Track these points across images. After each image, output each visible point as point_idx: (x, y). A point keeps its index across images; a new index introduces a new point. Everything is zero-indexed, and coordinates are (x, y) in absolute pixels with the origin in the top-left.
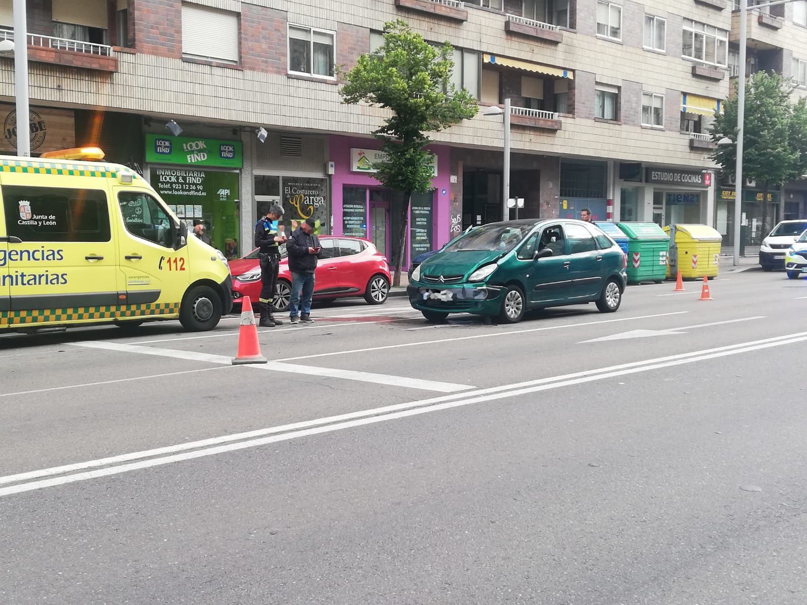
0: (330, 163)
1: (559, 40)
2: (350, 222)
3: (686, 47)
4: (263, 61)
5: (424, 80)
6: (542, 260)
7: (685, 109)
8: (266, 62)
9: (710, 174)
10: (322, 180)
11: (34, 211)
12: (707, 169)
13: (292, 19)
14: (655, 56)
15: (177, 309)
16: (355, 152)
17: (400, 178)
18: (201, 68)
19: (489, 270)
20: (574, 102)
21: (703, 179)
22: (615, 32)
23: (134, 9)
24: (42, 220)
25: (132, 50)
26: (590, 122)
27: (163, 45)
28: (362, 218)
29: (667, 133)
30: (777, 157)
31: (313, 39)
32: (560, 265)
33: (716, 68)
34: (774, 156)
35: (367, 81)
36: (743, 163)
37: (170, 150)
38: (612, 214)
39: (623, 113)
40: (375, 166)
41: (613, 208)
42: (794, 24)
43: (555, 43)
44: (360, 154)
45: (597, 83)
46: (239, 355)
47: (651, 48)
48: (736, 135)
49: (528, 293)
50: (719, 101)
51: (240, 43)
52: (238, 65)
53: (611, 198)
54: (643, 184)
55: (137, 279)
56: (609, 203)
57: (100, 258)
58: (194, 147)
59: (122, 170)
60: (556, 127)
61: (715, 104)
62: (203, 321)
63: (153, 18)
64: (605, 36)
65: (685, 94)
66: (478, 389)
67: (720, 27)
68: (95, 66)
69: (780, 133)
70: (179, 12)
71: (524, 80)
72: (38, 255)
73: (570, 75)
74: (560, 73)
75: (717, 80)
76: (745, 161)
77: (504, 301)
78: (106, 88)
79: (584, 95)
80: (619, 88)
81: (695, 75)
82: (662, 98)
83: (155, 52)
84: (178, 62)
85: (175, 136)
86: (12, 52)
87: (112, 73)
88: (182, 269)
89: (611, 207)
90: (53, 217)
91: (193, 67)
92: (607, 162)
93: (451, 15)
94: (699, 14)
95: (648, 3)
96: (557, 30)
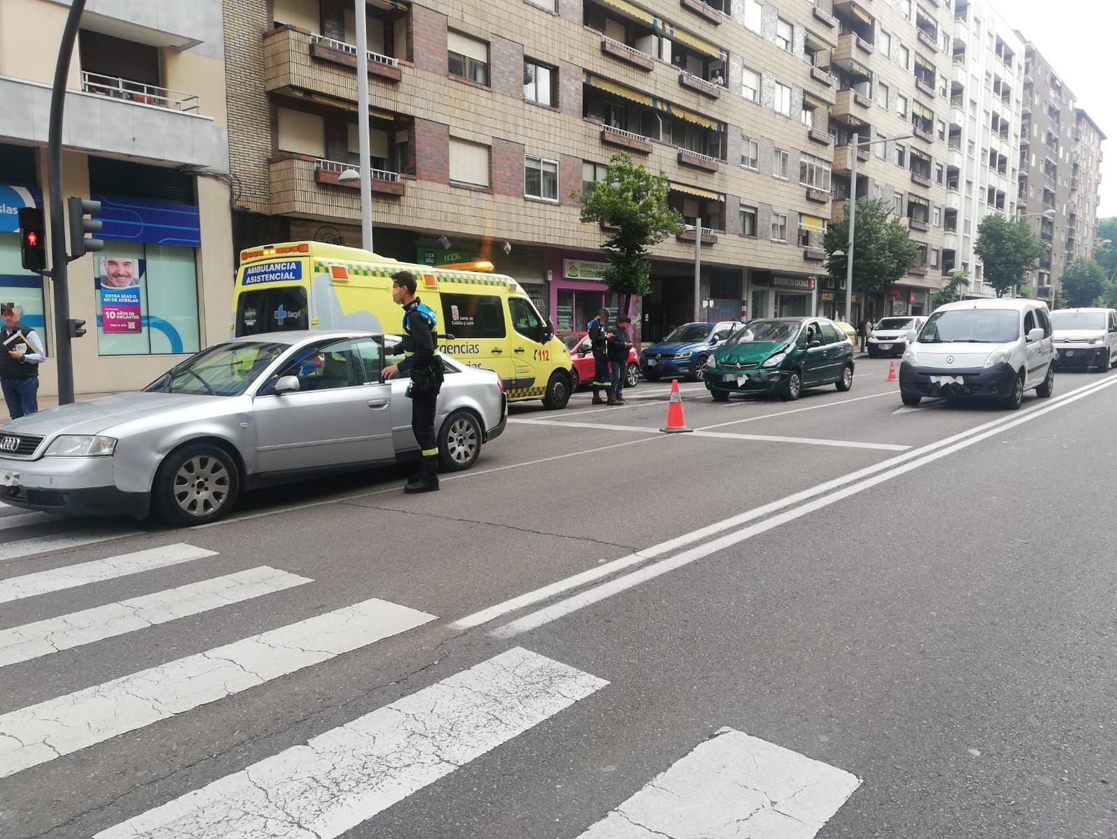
0: (549, 271)
1: (714, 169)
2: (561, 320)
3: (802, 177)
4: (507, 187)
5: (652, 203)
6: (810, 350)
7: (801, 226)
8: (509, 187)
9: (814, 279)
10: (541, 285)
11: (461, 314)
12: (812, 275)
13: (528, 151)
14: (781, 183)
15: (544, 392)
16: (567, 262)
18: (463, 193)
19: (780, 358)
20: (725, 220)
21: (810, 283)
22: (754, 162)
23: (415, 142)
24: (465, 321)
25: (414, 177)
26: (736, 237)
27: (436, 173)
29: (789, 246)
31: (543, 168)
32: (821, 352)
33: (822, 192)
34: (878, 265)
36: (853, 270)
37: (435, 261)
38: (747, 312)
39: (759, 229)
41: (747, 308)
42: (876, 157)
43: (712, 172)
44: (570, 264)
45: (741, 205)
46: (669, 424)
47: (778, 176)
48: (847, 248)
49: (803, 375)
50: (824, 220)
51: (490, 171)
52: (489, 189)
53: (745, 299)
54: (767, 288)
55: (521, 368)
56: (744, 303)
57: (500, 352)
58: (452, 258)
59: (510, 281)
60: (713, 241)
61: (821, 222)
62: (559, 402)
63: (429, 150)
64: (747, 166)
65: (801, 214)
67: (826, 159)
68: (389, 191)
70: (447, 145)
71: (686, 202)
72: (464, 349)
73: (722, 199)
74: (715, 197)
75: (823, 203)
78: (396, 209)
79: (732, 215)
80: (756, 209)
81: (809, 199)
82: (785, 217)
83: (430, 179)
84: (447, 187)
85: (445, 249)
86: (356, 180)
87: (400, 196)
88: (547, 360)
89: (745, 307)
90: (471, 318)
91: (458, 191)
93: (641, 148)
94: (812, 148)
95: (777, 139)
96: (714, 161)
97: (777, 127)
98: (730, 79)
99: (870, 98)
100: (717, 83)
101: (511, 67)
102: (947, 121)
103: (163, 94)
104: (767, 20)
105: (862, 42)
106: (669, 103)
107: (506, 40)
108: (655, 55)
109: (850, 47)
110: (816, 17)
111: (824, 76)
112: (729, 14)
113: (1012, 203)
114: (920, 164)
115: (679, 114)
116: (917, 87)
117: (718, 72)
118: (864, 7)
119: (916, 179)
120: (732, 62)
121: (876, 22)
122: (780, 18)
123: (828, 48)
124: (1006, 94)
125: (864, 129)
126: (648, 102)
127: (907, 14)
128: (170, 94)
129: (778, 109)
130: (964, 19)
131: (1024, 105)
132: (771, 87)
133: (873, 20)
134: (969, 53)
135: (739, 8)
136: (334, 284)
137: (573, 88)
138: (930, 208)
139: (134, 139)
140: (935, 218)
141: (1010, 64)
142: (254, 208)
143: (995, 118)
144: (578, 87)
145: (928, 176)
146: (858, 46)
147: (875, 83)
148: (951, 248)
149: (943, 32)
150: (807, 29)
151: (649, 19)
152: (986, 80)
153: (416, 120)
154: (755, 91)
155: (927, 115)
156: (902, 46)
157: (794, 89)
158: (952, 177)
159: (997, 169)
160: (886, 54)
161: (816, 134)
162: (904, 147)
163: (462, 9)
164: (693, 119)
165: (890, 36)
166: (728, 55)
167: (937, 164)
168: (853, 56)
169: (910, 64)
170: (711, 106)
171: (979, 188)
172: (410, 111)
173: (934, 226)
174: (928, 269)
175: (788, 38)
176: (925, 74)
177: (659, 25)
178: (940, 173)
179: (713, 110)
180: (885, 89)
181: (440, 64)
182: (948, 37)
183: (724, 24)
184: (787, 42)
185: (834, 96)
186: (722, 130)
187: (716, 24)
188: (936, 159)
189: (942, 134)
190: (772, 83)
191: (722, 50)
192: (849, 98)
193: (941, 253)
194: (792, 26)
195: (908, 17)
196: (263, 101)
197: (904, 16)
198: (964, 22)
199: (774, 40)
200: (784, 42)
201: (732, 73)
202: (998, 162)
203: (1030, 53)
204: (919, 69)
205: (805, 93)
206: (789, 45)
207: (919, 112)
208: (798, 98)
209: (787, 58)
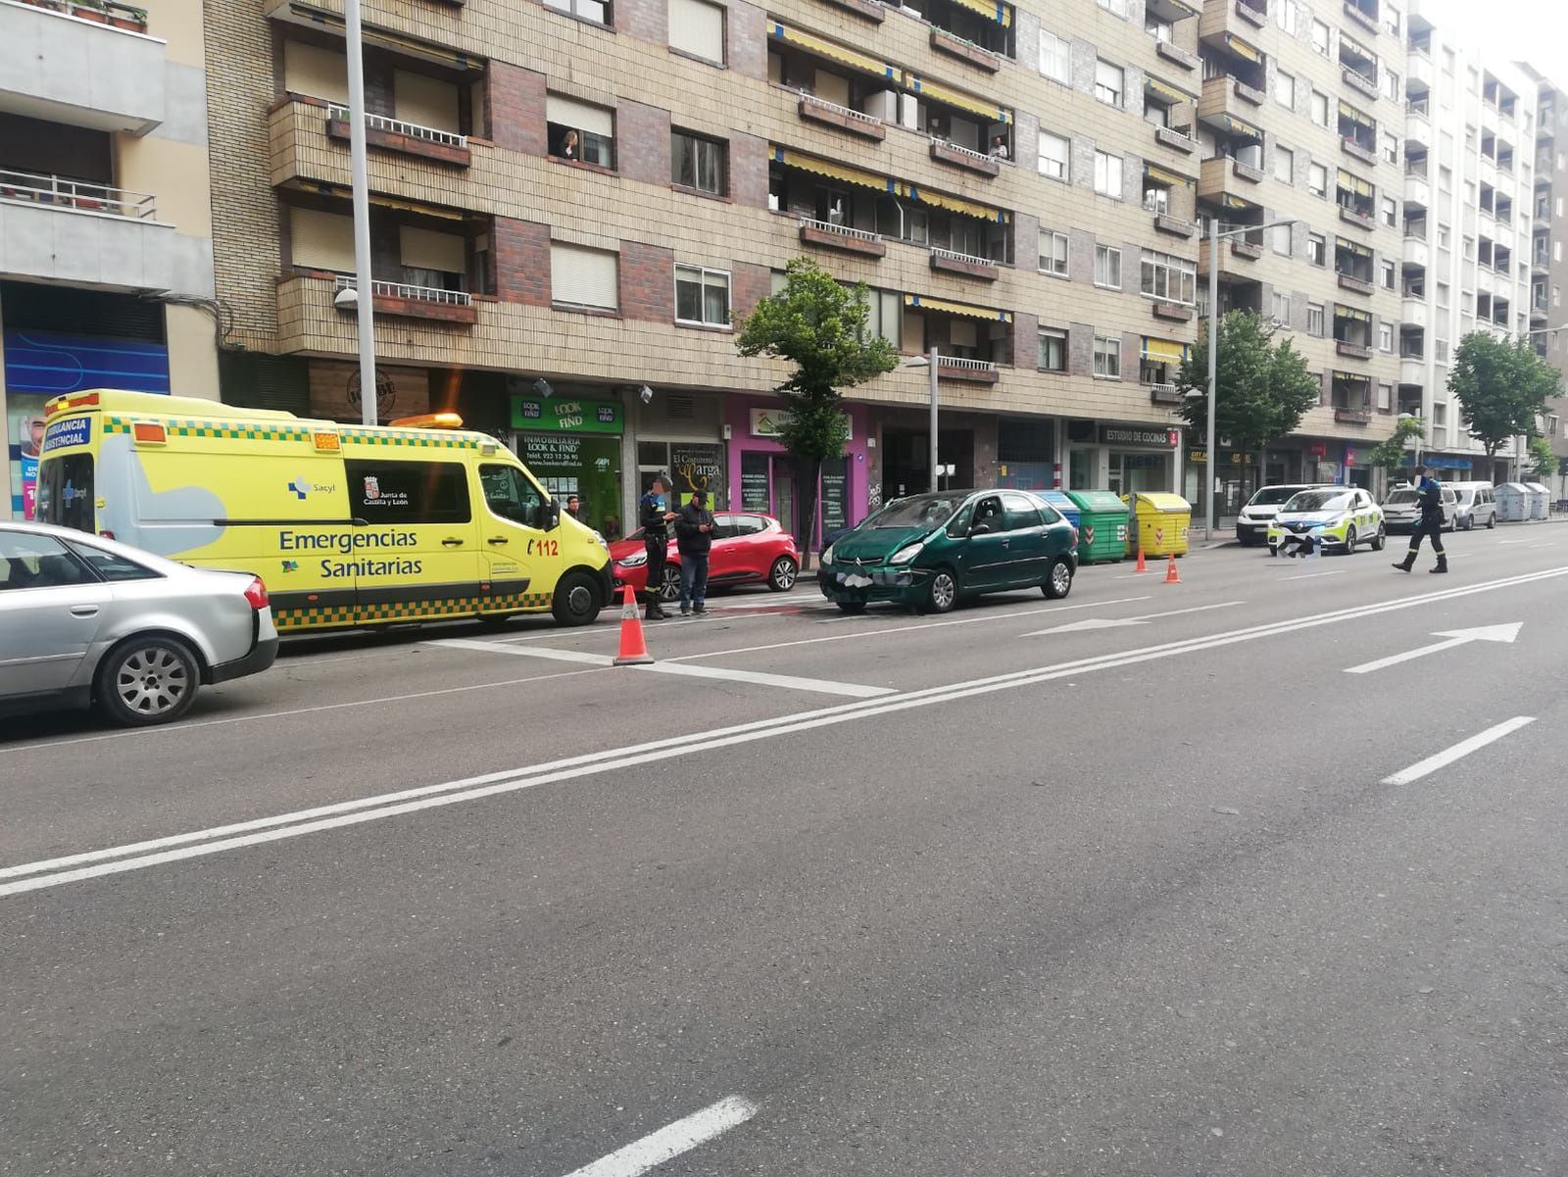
0: (726, 426)
1: (993, 277)
2: (750, 495)
3: (1146, 283)
4: (646, 308)
5: (835, 327)
7: (1145, 355)
8: (650, 309)
9: (1176, 432)
10: (716, 446)
11: (382, 488)
12: (1173, 426)
13: (680, 258)
14: (1108, 293)
15: (549, 601)
16: (755, 413)
17: (808, 442)
18: (574, 318)
19: (913, 551)
20: (1013, 349)
21: (1169, 438)
22: (1061, 266)
23: (495, 250)
24: (391, 499)
25: (494, 298)
26: (1032, 373)
27: (529, 290)
28: (764, 490)
29: (1125, 385)
30: (1256, 410)
31: (704, 281)
32: (999, 543)
33: (1182, 306)
34: (1253, 410)
35: (768, 329)
36: (1216, 418)
37: (540, 414)
38: (1061, 480)
39: (1071, 361)
40: (779, 429)
41: (1061, 474)
42: (1276, 253)
43: (990, 281)
44: (761, 415)
45: (1041, 327)
47: (1104, 285)
48: (1207, 385)
49: (961, 577)
50: (1185, 345)
51: (619, 287)
52: (618, 313)
53: (1059, 462)
54: (1095, 446)
55: (502, 567)
56: (1057, 468)
57: (459, 543)
58: (568, 410)
59: (484, 439)
60: (992, 380)
61: (1182, 349)
62: (581, 615)
63: (517, 260)
64: (1049, 272)
65: (1145, 338)
66: (900, 693)
67: (1186, 258)
68: (451, 317)
69: (1259, 383)
70: (548, 253)
71: (954, 325)
72: (387, 540)
73: (1008, 318)
74: (996, 316)
75: (1184, 321)
76: (1218, 415)
77: (932, 586)
78: (464, 343)
79: (1024, 341)
80: (1066, 332)
81: (1157, 315)
83: (521, 300)
84: (546, 312)
85: (543, 396)
86: (355, 302)
87: (471, 324)
88: (555, 554)
89: (1059, 473)
90: (402, 495)
91: (565, 316)
92: (1052, 420)
93: (866, 250)
94: (1161, 243)
95: (1100, 232)
96: (992, 265)
97: (1100, 214)
98: (1017, 149)
99: (1262, 168)
100: (998, 155)
101: (650, 142)
102: (1399, 197)
103: (116, 196)
104: (1079, 63)
105: (1244, 89)
106: (914, 186)
107: (642, 106)
108: (891, 118)
109: (1224, 96)
110: (1162, 55)
111: (1178, 139)
112: (1014, 58)
113: (1521, 316)
114: (1353, 263)
115: (933, 201)
116: (1343, 150)
117: (999, 139)
118: (1247, 39)
119: (1346, 283)
120: (1019, 124)
121: (1268, 59)
122: (1099, 59)
123: (1186, 99)
124: (1505, 156)
125: (1251, 214)
126: (880, 185)
127: (1324, 46)
128: (125, 197)
129: (1099, 187)
130: (1426, 50)
131: (1537, 171)
132: (1087, 158)
133: (1264, 56)
134: (1435, 100)
135: (1029, 48)
136: (137, 448)
137: (753, 169)
138: (1373, 324)
139: (54, 257)
140: (1384, 340)
141: (1511, 113)
142: (252, 345)
143: (1486, 194)
144: (761, 166)
145: (1369, 278)
146: (1238, 95)
147: (1269, 146)
148: (1414, 382)
149: (1388, 70)
150: (1147, 74)
151: (880, 69)
152: (1468, 136)
153: (498, 220)
154: (1061, 165)
155: (1364, 191)
156: (1314, 91)
157: (1128, 160)
158: (1413, 279)
159: (1493, 266)
160: (1289, 105)
161: (1166, 223)
162: (1323, 238)
163: (570, 65)
164: (957, 207)
165: (1293, 79)
166: (1013, 114)
167: (1384, 260)
168: (1229, 109)
169: (1329, 118)
170: (985, 188)
171: (1460, 293)
172: (486, 207)
173: (1382, 351)
174: (1374, 414)
175: (1116, 87)
176: (1357, 132)
177: (897, 75)
178: (1390, 274)
179: (989, 194)
180: (1287, 156)
181: (535, 141)
182: (1397, 77)
183: (1003, 71)
184: (1115, 93)
185: (1198, 166)
186: (1007, 221)
187: (991, 71)
188: (1380, 253)
189: (1391, 218)
190: (1090, 152)
191: (1002, 107)
192: (1224, 169)
193: (1395, 390)
194: (1122, 70)
195: (1325, 50)
196: (269, 201)
197: (1319, 50)
198: (1422, 53)
199: (1091, 90)
200: (1112, 93)
201: (1019, 139)
202: (1493, 256)
203: (1547, 95)
204: (1345, 124)
205: (1147, 164)
206: (1119, 97)
207: (1347, 184)
208: (1136, 173)
209: (1114, 116)
